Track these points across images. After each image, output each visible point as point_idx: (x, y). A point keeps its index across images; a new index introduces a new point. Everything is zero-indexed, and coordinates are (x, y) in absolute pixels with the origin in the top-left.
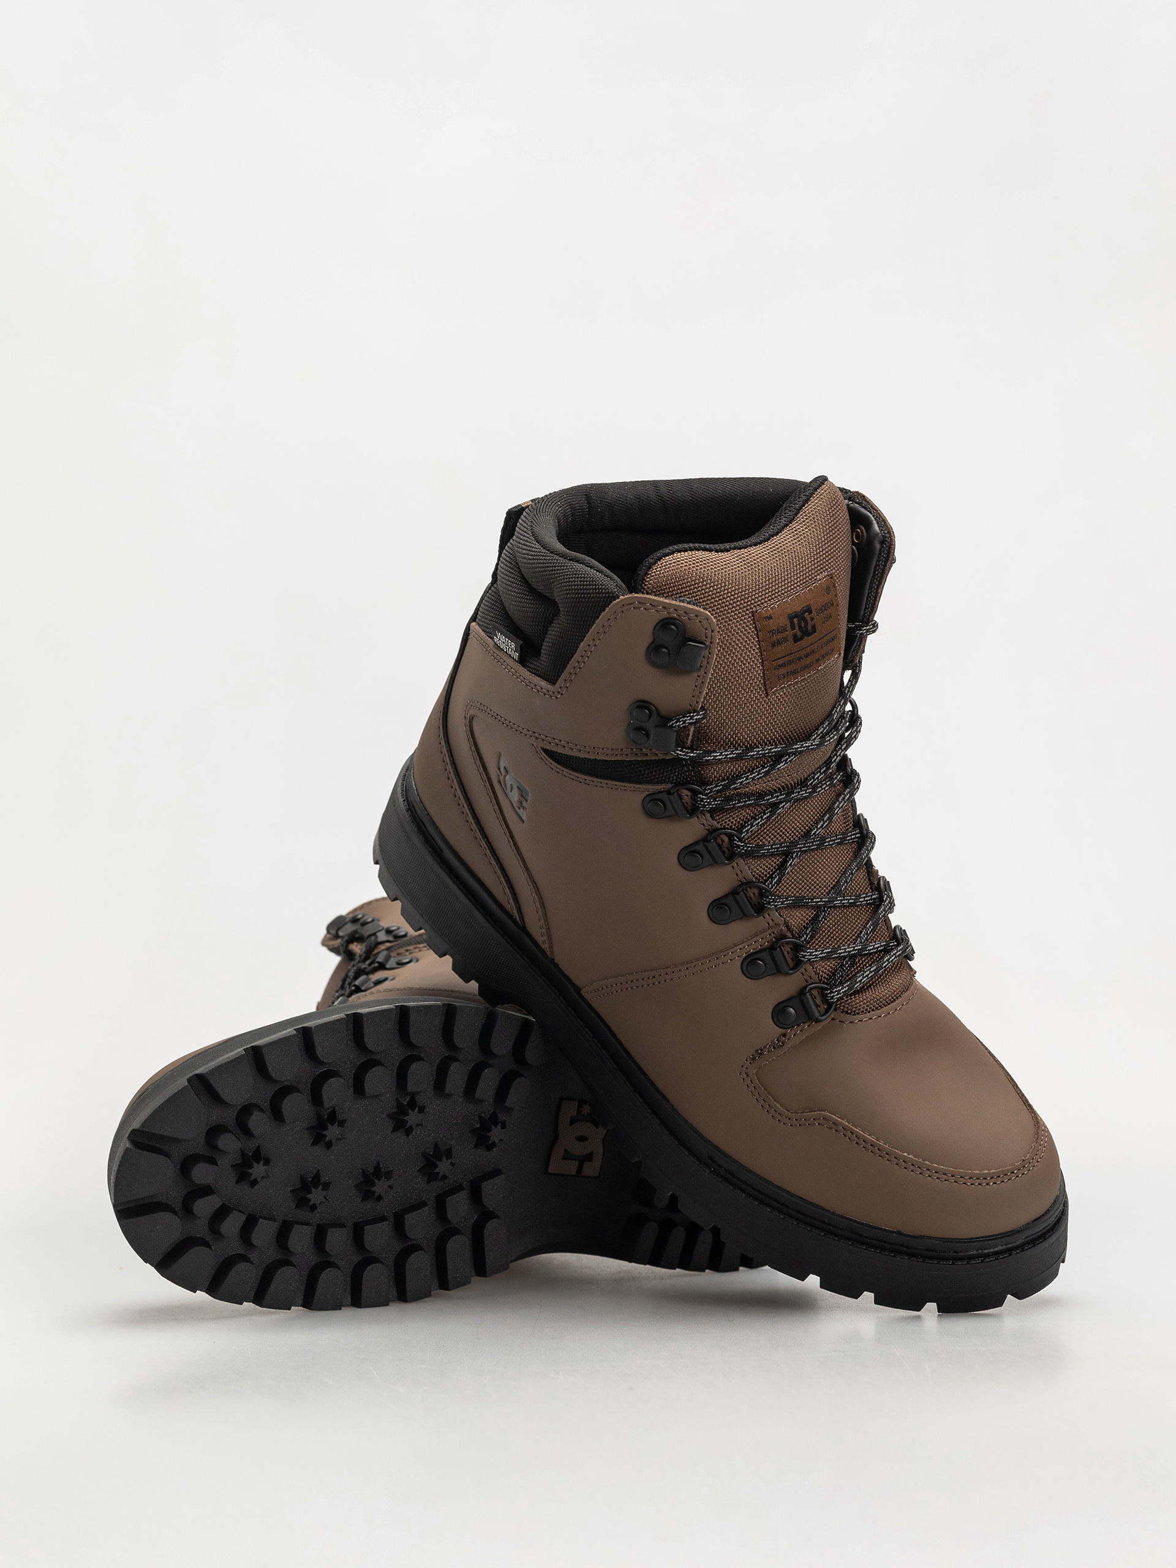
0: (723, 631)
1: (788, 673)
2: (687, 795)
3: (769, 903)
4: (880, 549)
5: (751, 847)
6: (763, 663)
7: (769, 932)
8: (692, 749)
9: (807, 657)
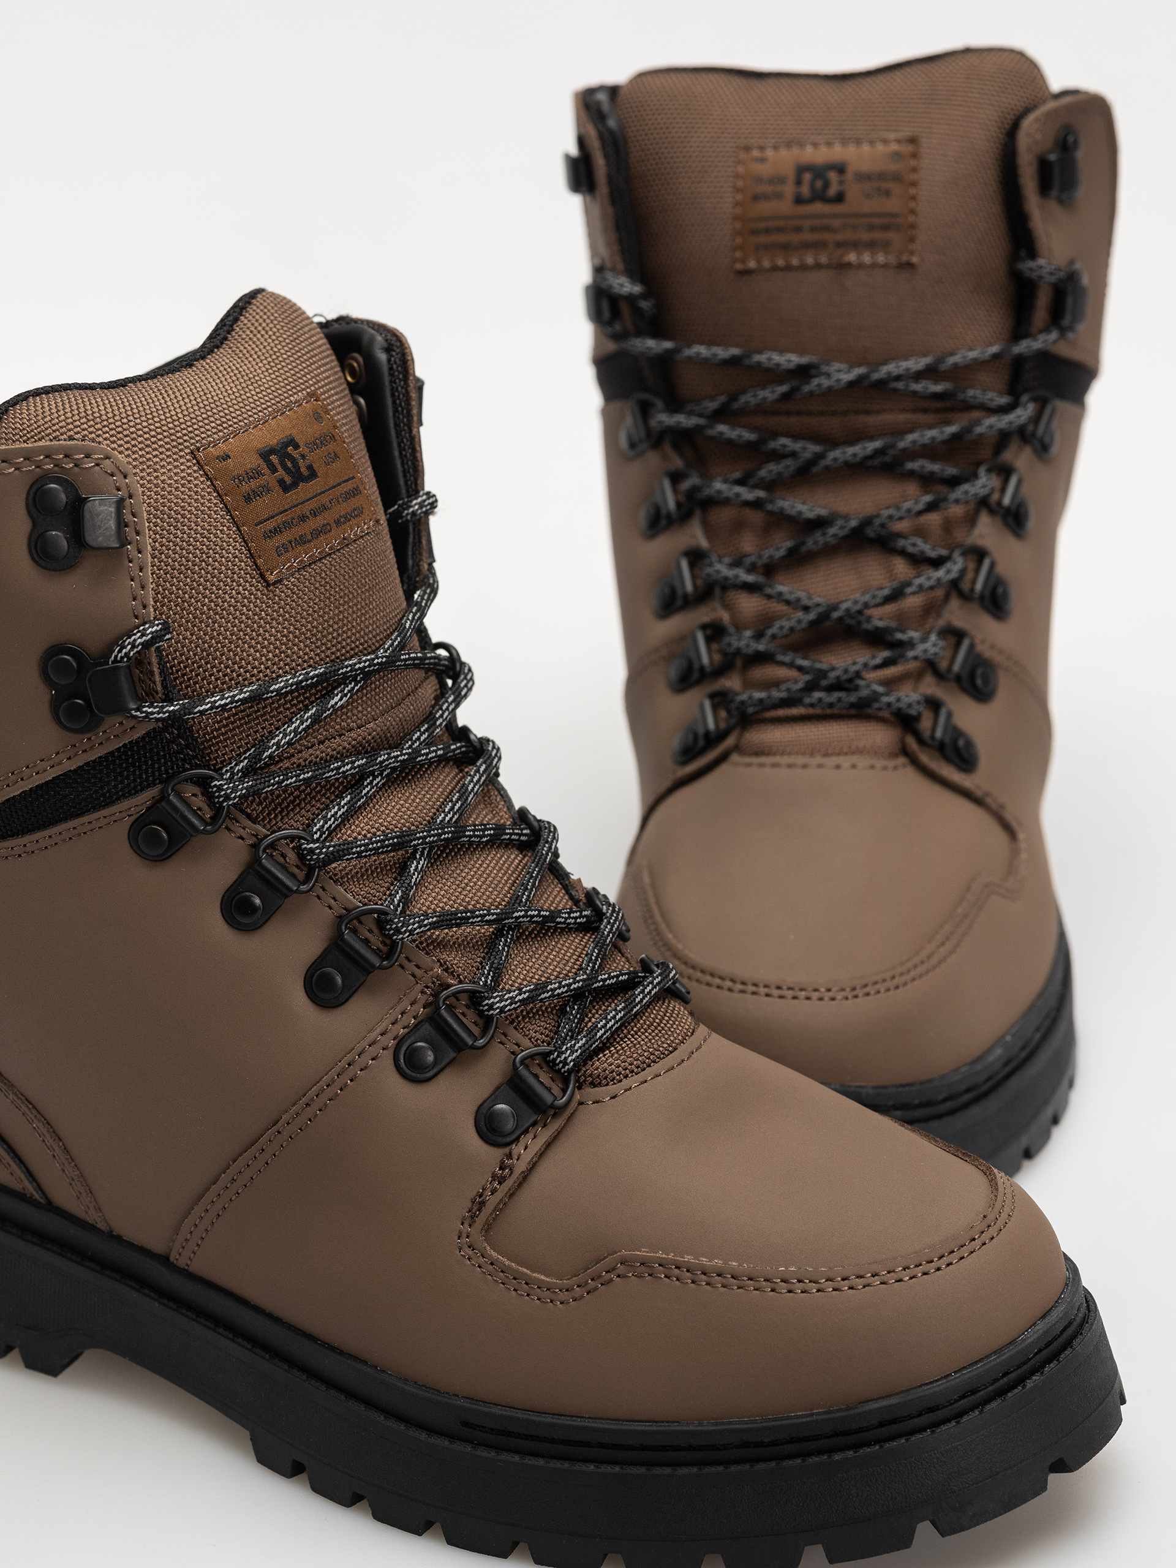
0: (149, 489)
1: (290, 542)
2: (193, 795)
3: (398, 931)
4: (389, 360)
5: (334, 846)
6: (240, 531)
7: (419, 987)
8: (169, 700)
9: (315, 516)
